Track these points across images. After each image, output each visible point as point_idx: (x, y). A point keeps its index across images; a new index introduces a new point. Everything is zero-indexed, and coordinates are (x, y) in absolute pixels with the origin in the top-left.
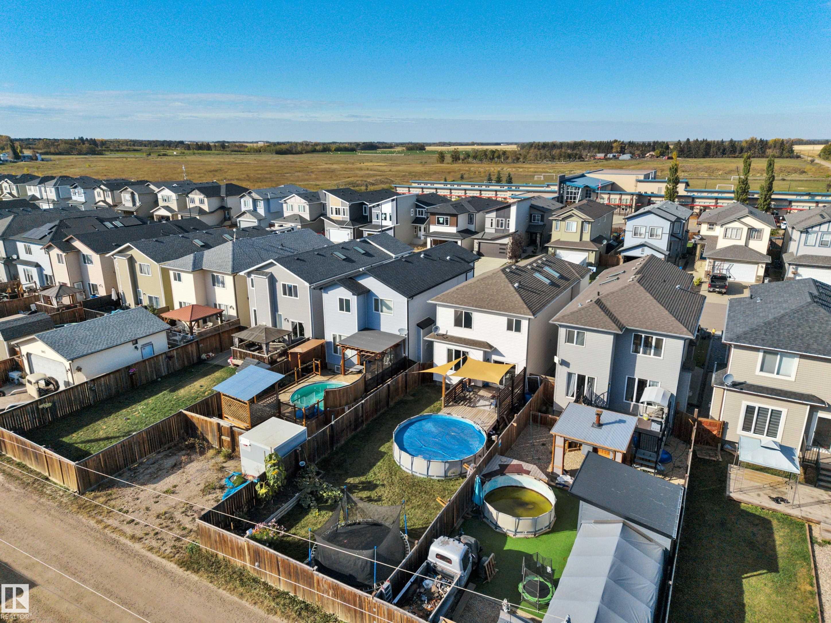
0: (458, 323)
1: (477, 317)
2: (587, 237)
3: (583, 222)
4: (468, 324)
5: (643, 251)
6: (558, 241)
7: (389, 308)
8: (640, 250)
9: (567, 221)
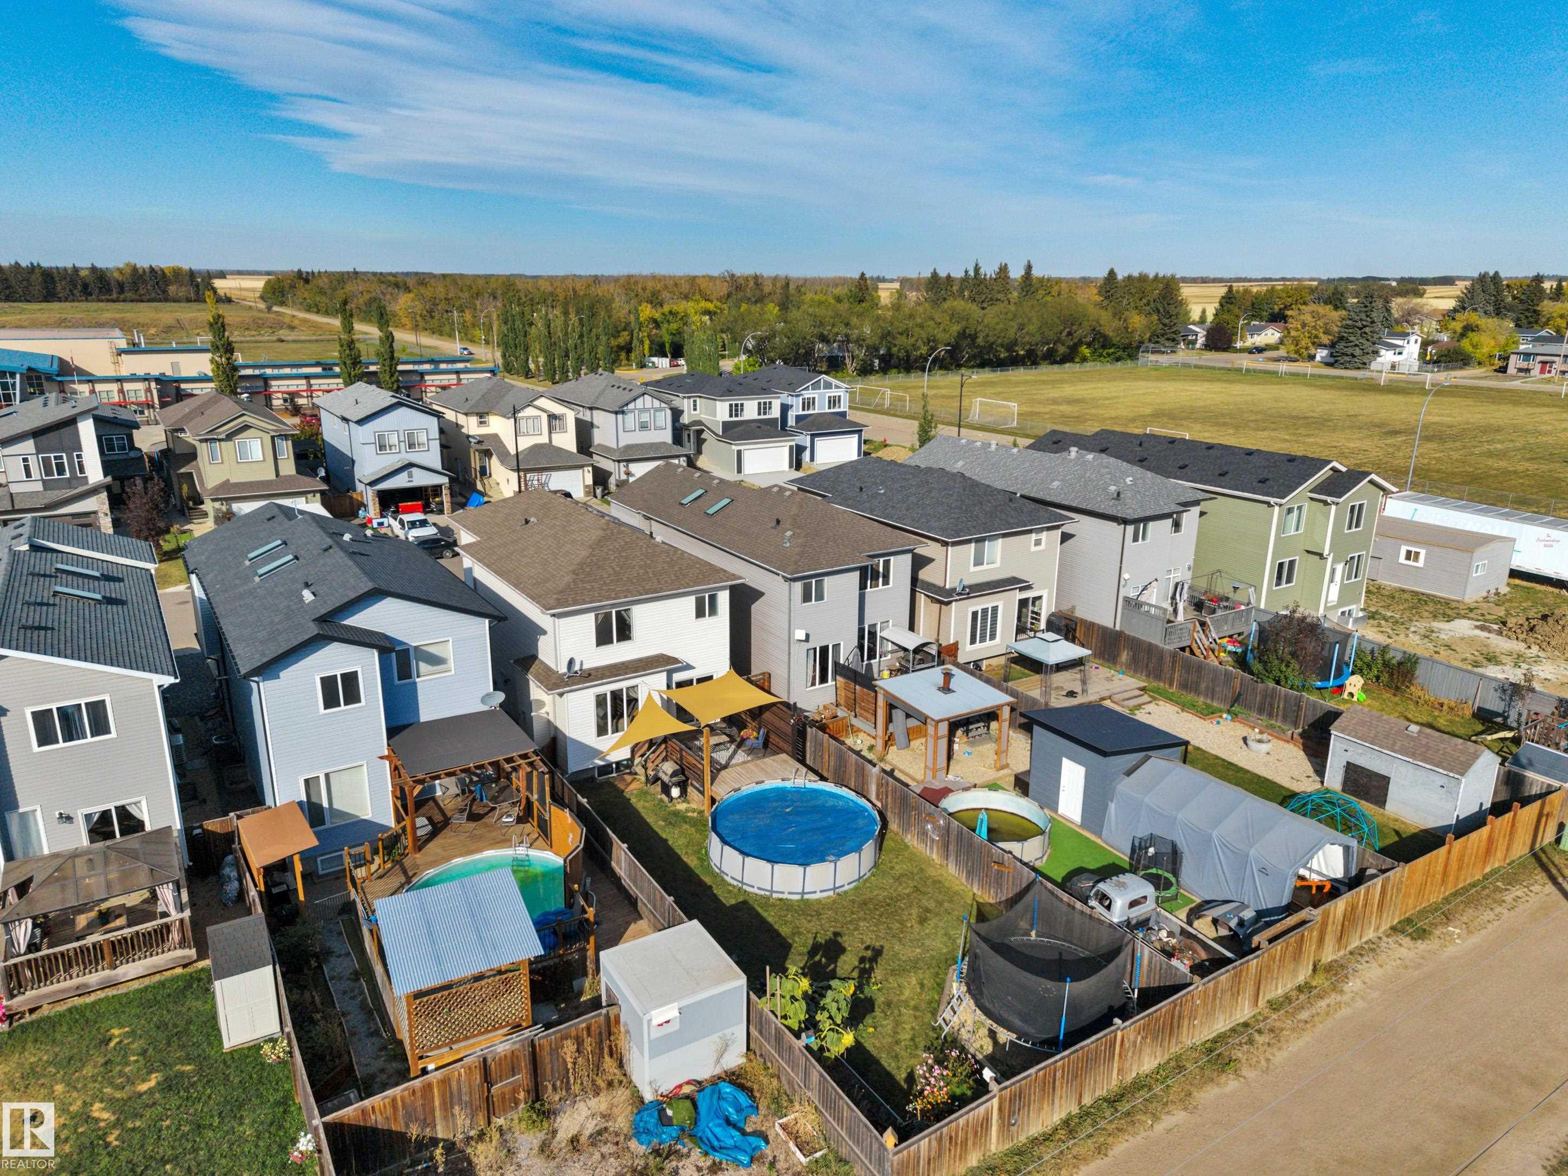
0: (603, 638)
1: (641, 616)
2: (288, 467)
3: (273, 437)
4: (625, 632)
5: (410, 475)
6: (226, 485)
7: (435, 660)
8: (405, 474)
9: (237, 440)
